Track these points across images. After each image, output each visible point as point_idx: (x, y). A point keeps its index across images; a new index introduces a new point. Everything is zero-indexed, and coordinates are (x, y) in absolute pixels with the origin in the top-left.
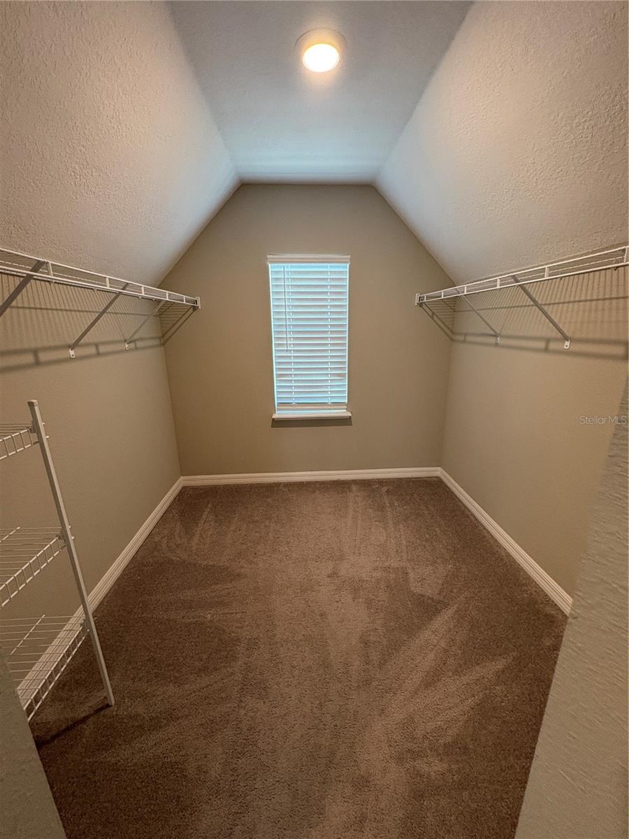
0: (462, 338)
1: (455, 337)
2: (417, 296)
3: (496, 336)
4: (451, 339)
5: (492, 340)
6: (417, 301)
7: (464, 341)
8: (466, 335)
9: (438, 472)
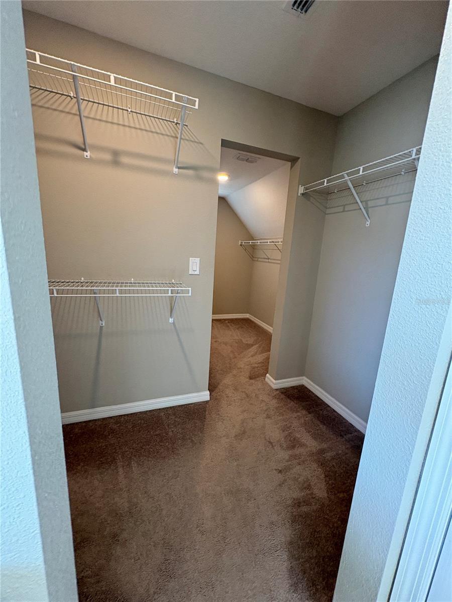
0: (256, 259)
1: (254, 259)
2: (240, 242)
3: (268, 259)
4: (253, 260)
5: (267, 260)
6: (240, 244)
7: (257, 261)
8: (258, 258)
9: (247, 316)
